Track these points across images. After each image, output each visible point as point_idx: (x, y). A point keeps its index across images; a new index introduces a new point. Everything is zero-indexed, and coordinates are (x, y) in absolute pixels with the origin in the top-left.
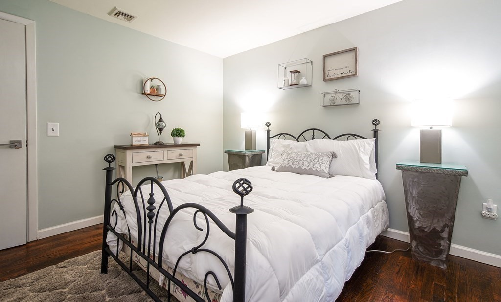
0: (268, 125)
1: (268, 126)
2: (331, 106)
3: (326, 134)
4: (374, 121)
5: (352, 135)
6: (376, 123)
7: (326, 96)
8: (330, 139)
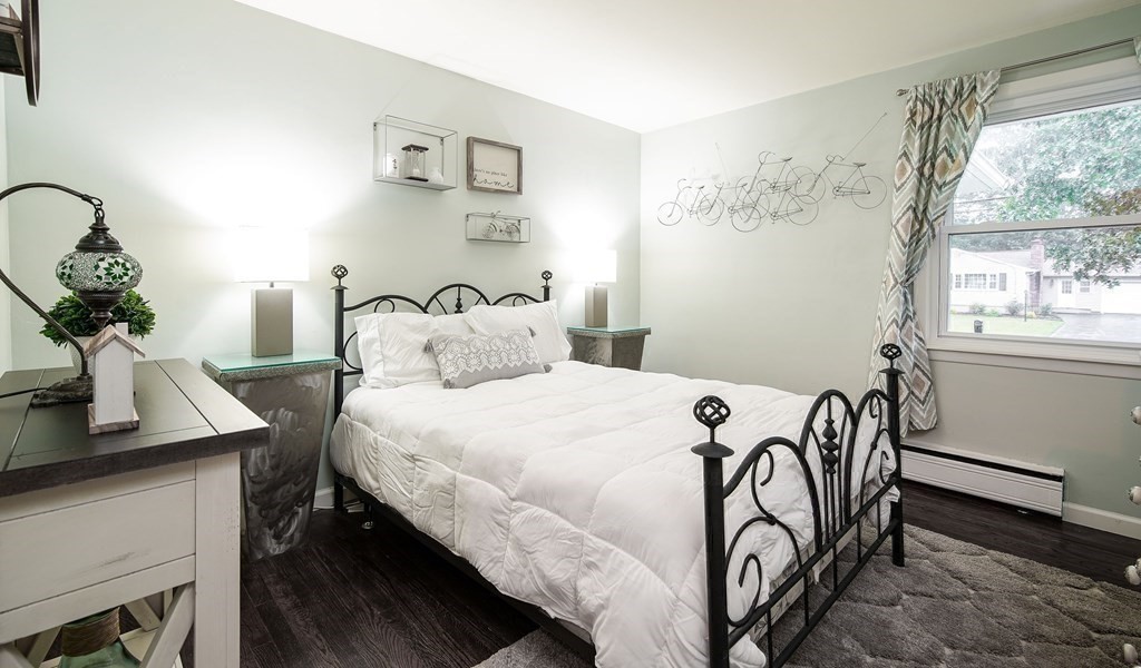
0: (340, 272)
1: (339, 277)
2: (483, 241)
3: (482, 296)
4: (544, 273)
5: (520, 295)
6: (547, 275)
7: (470, 217)
8: (488, 304)
